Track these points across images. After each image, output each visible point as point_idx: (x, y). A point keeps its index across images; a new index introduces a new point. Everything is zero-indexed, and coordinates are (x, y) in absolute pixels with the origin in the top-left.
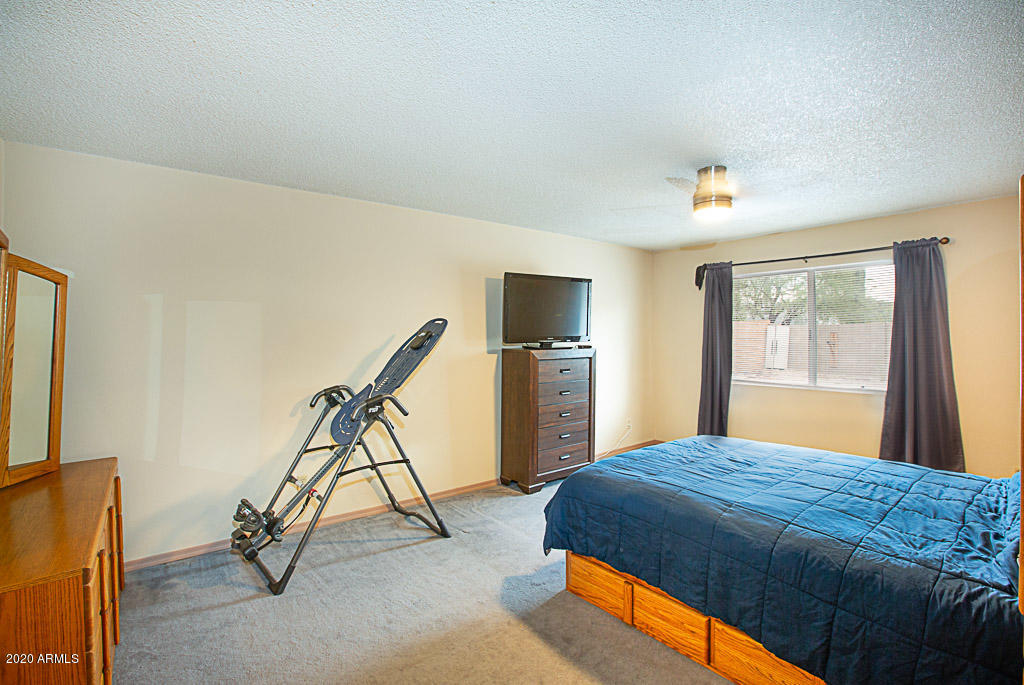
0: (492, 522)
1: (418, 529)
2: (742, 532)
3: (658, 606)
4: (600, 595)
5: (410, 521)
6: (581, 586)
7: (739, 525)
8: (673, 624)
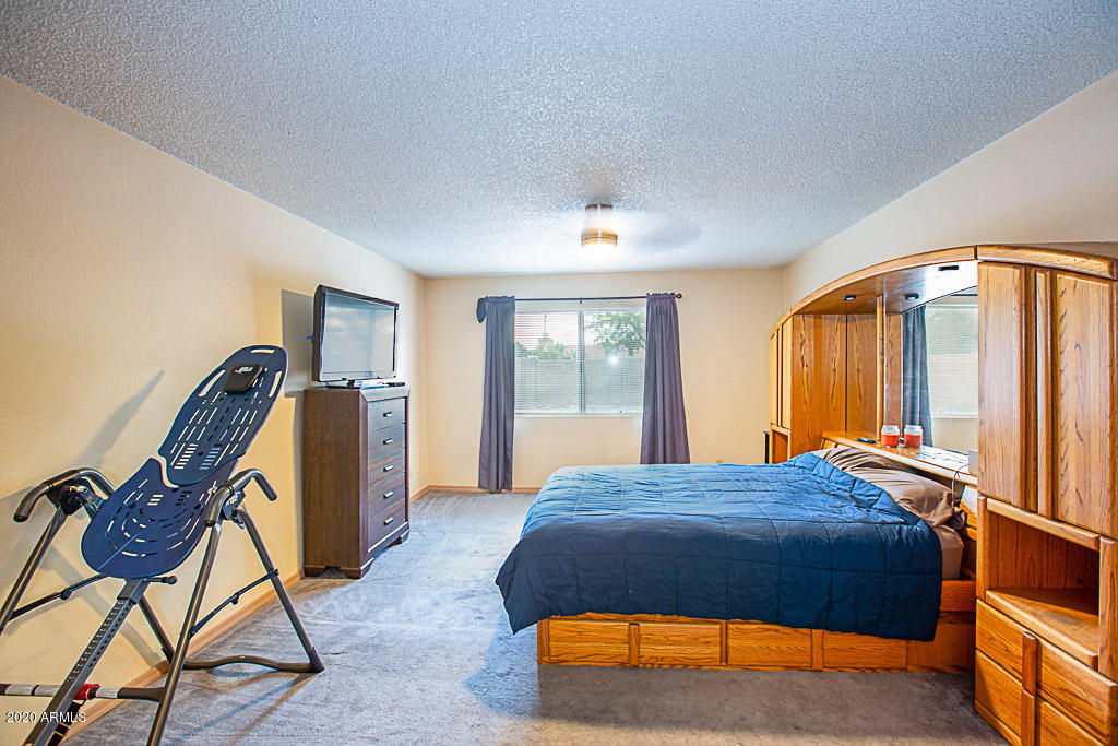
0: (359, 628)
1: (252, 680)
2: (750, 537)
3: (668, 634)
4: (593, 651)
5: (222, 673)
6: (567, 651)
7: (744, 532)
8: (686, 644)
